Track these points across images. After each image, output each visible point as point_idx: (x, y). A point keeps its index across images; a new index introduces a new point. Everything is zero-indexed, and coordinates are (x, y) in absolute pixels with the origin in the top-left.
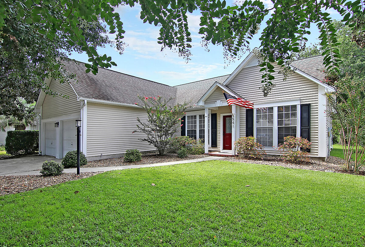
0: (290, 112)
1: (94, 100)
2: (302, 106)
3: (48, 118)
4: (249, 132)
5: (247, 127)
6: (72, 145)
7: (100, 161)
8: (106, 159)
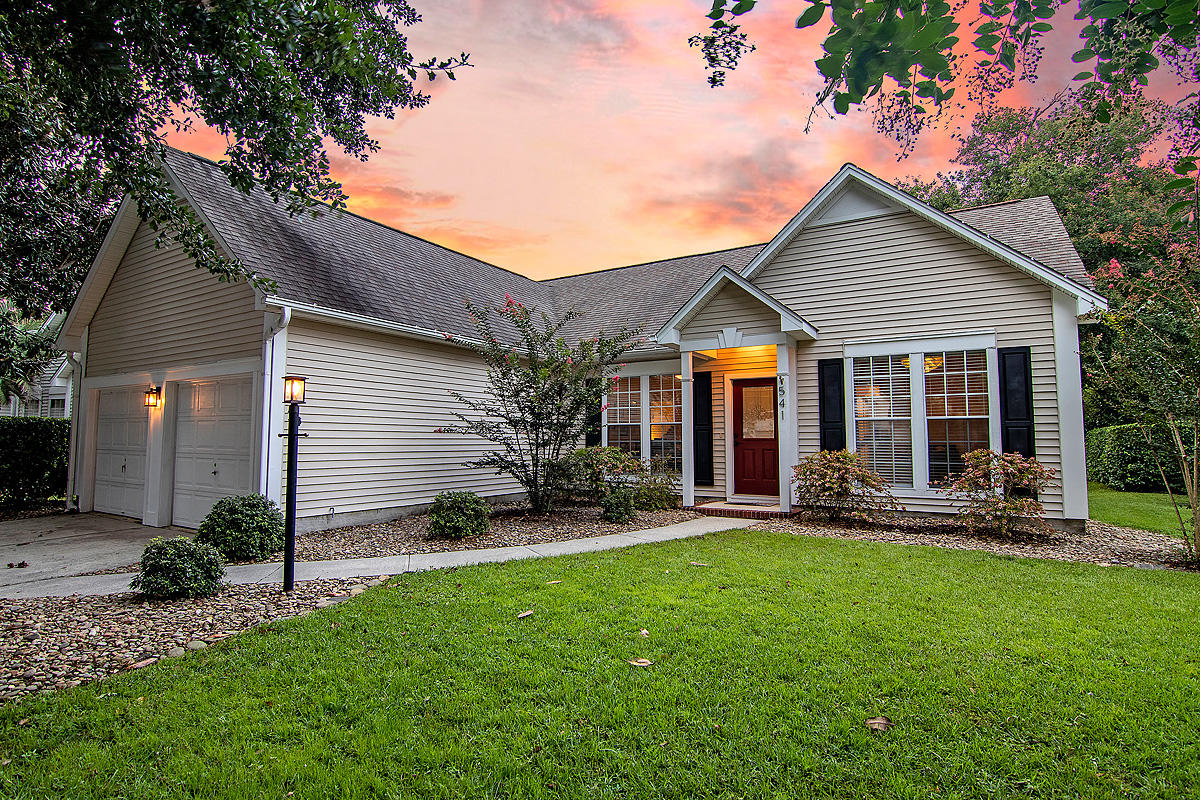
0: (966, 372)
1: (315, 309)
2: (1003, 353)
3: (116, 372)
4: (832, 435)
5: (823, 419)
6: (215, 473)
7: (326, 533)
8: (350, 528)
